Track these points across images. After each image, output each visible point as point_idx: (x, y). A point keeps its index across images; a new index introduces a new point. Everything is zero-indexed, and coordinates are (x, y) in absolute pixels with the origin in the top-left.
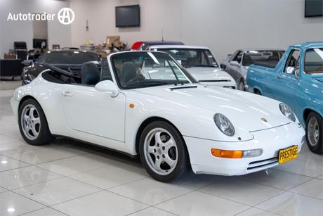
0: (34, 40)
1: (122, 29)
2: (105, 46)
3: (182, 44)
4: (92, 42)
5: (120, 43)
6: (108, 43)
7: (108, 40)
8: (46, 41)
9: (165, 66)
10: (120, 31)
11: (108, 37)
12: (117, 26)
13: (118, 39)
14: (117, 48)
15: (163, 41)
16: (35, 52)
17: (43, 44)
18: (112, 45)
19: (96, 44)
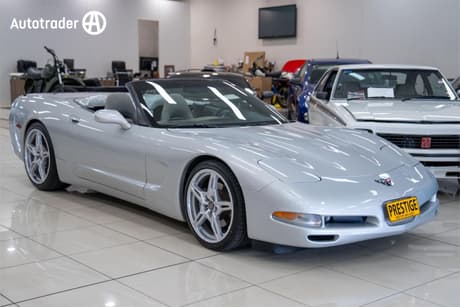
0: (141, 59)
1: (267, 42)
2: (241, 67)
3: (369, 63)
4: (221, 61)
5: (265, 63)
6: (247, 62)
7: (247, 57)
8: (157, 60)
9: (367, 98)
10: (264, 45)
11: (247, 54)
12: (260, 38)
13: (262, 56)
14: (262, 70)
15: (338, 58)
16: (143, 75)
17: (154, 64)
18: (254, 64)
19: (228, 64)
